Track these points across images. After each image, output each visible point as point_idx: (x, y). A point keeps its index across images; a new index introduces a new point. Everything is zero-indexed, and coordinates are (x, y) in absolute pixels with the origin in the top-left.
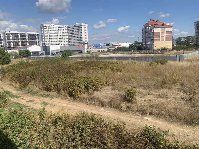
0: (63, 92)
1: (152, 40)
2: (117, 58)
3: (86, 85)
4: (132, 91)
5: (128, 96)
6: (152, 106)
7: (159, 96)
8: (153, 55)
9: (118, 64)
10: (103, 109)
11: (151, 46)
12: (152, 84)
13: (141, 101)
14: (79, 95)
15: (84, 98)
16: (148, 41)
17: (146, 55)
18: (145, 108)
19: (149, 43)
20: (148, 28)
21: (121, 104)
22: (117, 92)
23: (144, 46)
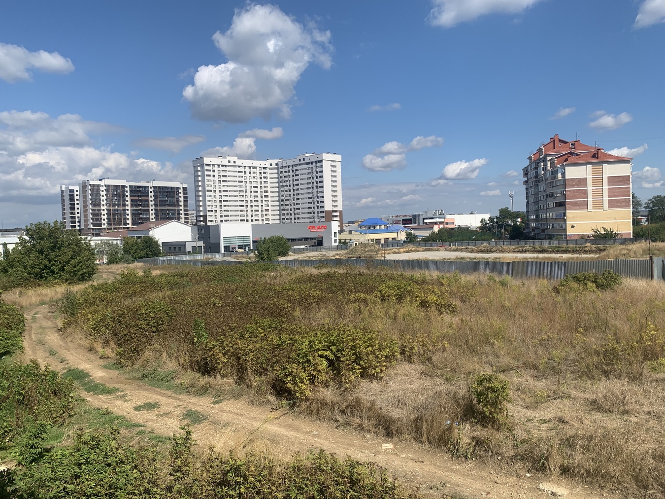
0: (255, 381)
1: (562, 204)
2: (440, 265)
3: (332, 357)
4: (496, 384)
5: (479, 402)
6: (569, 443)
7: (596, 406)
8: (565, 256)
9: (442, 285)
10: (389, 446)
11: (557, 226)
12: (566, 360)
13: (529, 420)
14: (308, 393)
15: (324, 404)
16: (547, 210)
17: (541, 255)
18: (544, 448)
19: (550, 215)
20: (546, 165)
21: (456, 431)
22: (442, 387)
23: (533, 225)
